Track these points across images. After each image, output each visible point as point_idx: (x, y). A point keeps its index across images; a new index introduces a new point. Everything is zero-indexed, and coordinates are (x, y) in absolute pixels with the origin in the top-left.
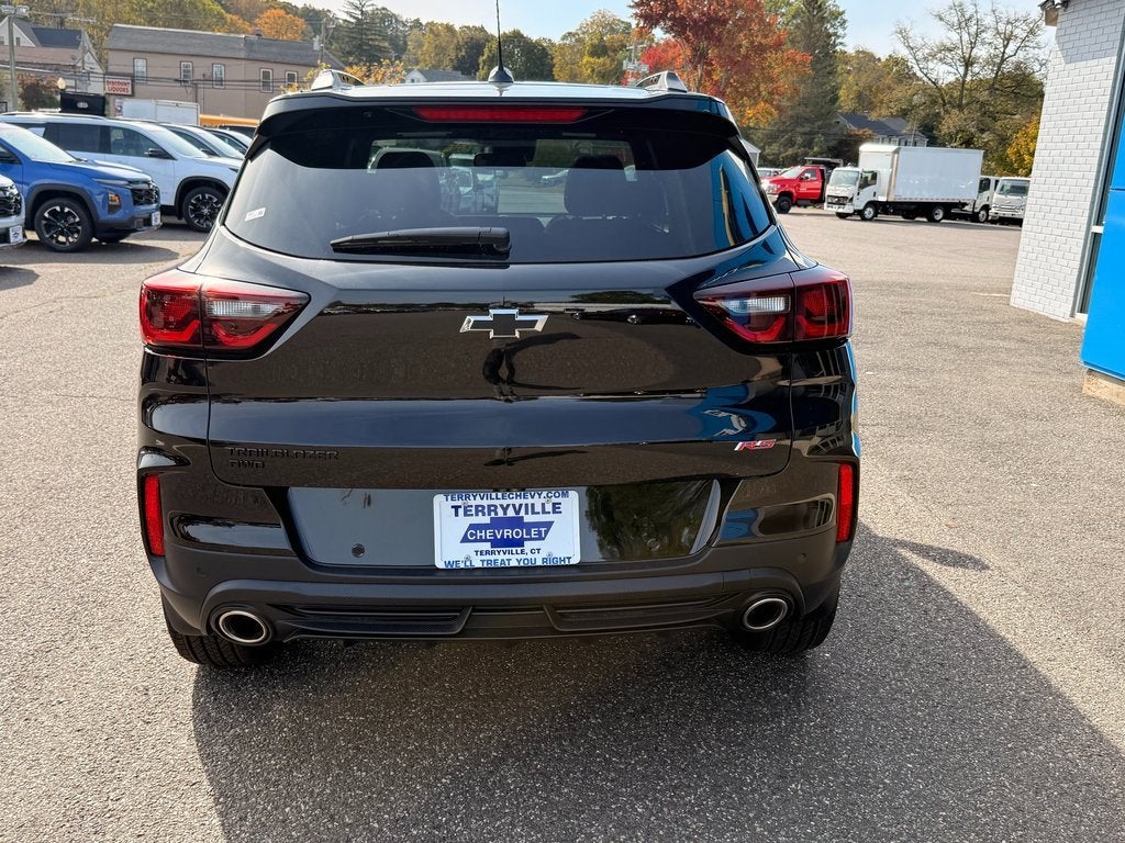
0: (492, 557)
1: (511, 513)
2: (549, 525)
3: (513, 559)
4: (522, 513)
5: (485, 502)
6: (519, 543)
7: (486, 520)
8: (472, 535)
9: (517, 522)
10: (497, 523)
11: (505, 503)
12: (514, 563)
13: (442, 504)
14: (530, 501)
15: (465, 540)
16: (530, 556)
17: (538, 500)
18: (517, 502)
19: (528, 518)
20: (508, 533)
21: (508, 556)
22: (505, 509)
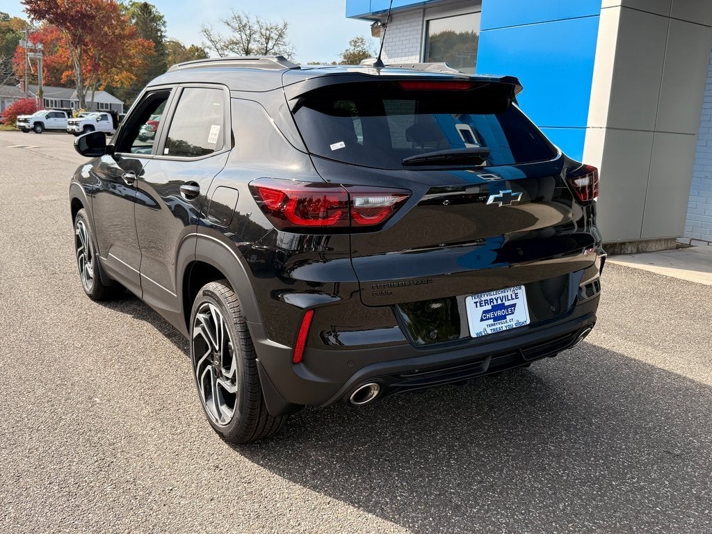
0: (495, 327)
1: (499, 302)
2: (514, 305)
3: (502, 326)
4: (504, 301)
5: (488, 298)
6: (504, 317)
7: (489, 307)
8: (485, 316)
9: (502, 307)
10: (495, 308)
11: (496, 296)
12: (504, 329)
13: (470, 301)
14: (506, 294)
15: (482, 320)
16: (510, 324)
17: (509, 293)
18: (501, 295)
19: (507, 303)
20: (500, 313)
21: (500, 326)
22: (497, 300)
